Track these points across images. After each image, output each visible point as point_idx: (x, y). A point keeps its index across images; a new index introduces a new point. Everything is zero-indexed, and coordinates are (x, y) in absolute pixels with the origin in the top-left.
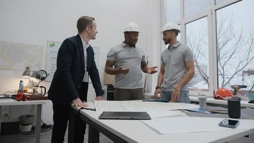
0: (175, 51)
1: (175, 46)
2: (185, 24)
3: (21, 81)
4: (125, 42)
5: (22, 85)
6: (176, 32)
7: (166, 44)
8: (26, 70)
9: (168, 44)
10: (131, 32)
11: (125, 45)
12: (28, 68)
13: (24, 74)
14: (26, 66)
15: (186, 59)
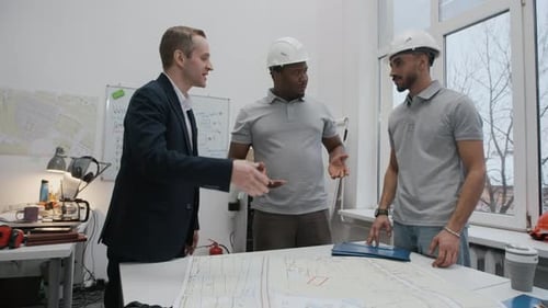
0: (424, 110)
1: (425, 95)
2: (445, 36)
3: (44, 182)
4: (274, 91)
5: (47, 190)
6: (430, 54)
7: (401, 89)
8: (56, 156)
9: (407, 91)
10: (285, 66)
11: (275, 97)
12: (59, 150)
13: (51, 165)
14: (57, 146)
15: (461, 135)
